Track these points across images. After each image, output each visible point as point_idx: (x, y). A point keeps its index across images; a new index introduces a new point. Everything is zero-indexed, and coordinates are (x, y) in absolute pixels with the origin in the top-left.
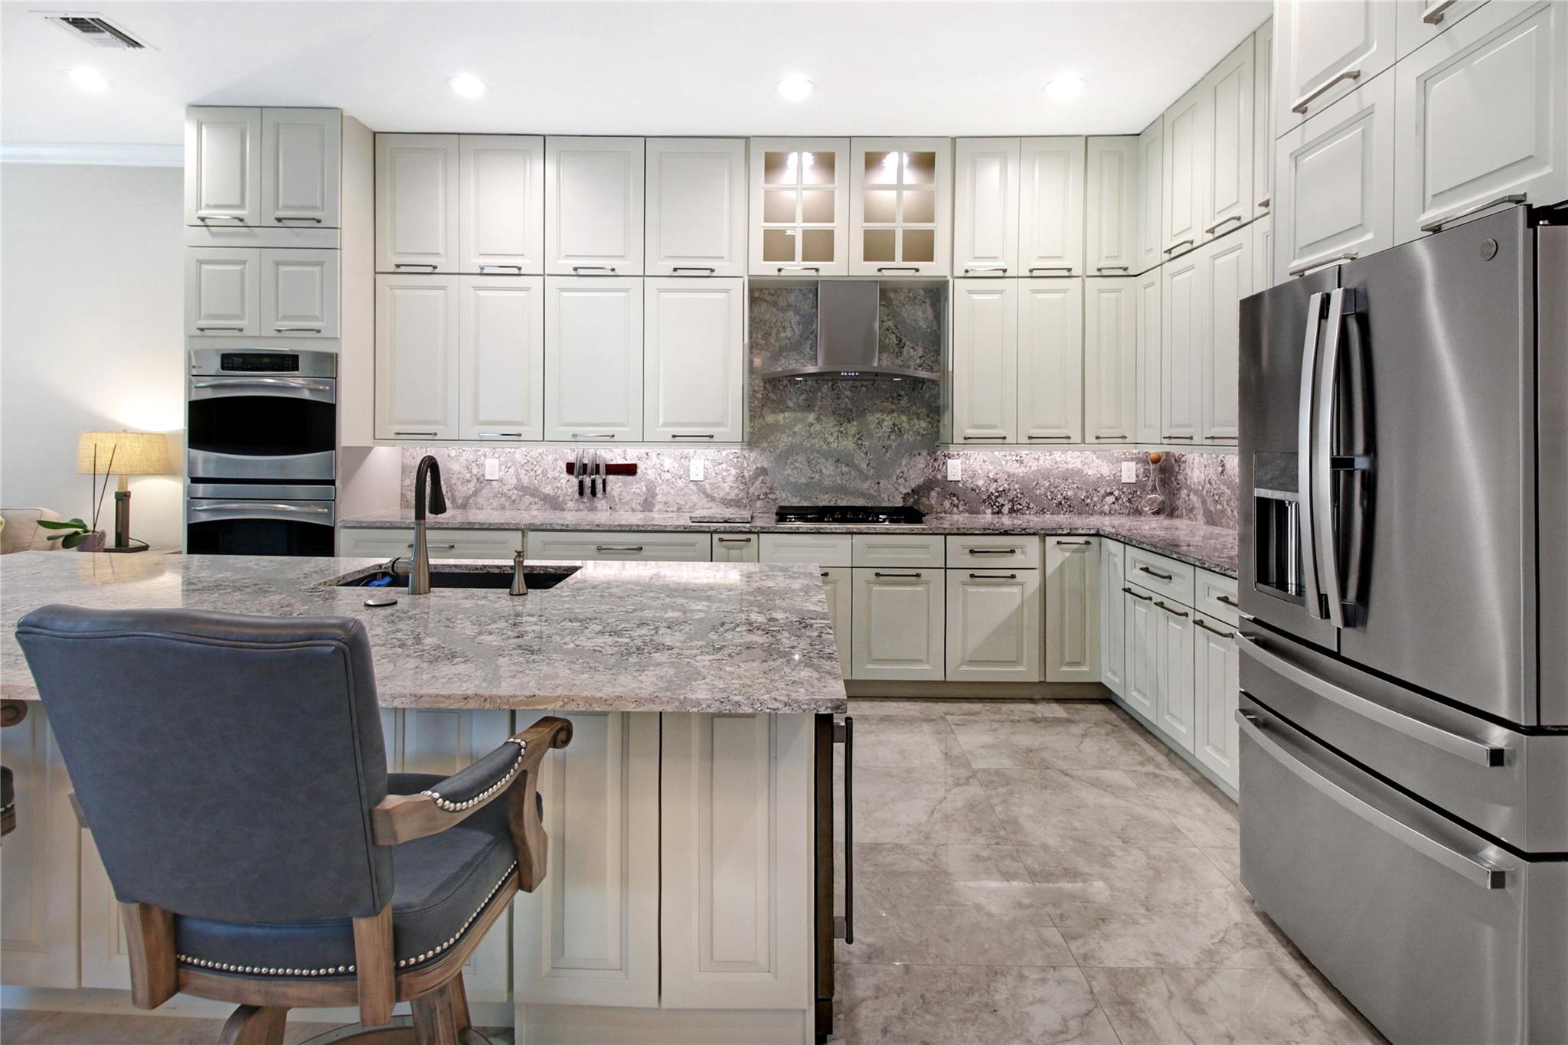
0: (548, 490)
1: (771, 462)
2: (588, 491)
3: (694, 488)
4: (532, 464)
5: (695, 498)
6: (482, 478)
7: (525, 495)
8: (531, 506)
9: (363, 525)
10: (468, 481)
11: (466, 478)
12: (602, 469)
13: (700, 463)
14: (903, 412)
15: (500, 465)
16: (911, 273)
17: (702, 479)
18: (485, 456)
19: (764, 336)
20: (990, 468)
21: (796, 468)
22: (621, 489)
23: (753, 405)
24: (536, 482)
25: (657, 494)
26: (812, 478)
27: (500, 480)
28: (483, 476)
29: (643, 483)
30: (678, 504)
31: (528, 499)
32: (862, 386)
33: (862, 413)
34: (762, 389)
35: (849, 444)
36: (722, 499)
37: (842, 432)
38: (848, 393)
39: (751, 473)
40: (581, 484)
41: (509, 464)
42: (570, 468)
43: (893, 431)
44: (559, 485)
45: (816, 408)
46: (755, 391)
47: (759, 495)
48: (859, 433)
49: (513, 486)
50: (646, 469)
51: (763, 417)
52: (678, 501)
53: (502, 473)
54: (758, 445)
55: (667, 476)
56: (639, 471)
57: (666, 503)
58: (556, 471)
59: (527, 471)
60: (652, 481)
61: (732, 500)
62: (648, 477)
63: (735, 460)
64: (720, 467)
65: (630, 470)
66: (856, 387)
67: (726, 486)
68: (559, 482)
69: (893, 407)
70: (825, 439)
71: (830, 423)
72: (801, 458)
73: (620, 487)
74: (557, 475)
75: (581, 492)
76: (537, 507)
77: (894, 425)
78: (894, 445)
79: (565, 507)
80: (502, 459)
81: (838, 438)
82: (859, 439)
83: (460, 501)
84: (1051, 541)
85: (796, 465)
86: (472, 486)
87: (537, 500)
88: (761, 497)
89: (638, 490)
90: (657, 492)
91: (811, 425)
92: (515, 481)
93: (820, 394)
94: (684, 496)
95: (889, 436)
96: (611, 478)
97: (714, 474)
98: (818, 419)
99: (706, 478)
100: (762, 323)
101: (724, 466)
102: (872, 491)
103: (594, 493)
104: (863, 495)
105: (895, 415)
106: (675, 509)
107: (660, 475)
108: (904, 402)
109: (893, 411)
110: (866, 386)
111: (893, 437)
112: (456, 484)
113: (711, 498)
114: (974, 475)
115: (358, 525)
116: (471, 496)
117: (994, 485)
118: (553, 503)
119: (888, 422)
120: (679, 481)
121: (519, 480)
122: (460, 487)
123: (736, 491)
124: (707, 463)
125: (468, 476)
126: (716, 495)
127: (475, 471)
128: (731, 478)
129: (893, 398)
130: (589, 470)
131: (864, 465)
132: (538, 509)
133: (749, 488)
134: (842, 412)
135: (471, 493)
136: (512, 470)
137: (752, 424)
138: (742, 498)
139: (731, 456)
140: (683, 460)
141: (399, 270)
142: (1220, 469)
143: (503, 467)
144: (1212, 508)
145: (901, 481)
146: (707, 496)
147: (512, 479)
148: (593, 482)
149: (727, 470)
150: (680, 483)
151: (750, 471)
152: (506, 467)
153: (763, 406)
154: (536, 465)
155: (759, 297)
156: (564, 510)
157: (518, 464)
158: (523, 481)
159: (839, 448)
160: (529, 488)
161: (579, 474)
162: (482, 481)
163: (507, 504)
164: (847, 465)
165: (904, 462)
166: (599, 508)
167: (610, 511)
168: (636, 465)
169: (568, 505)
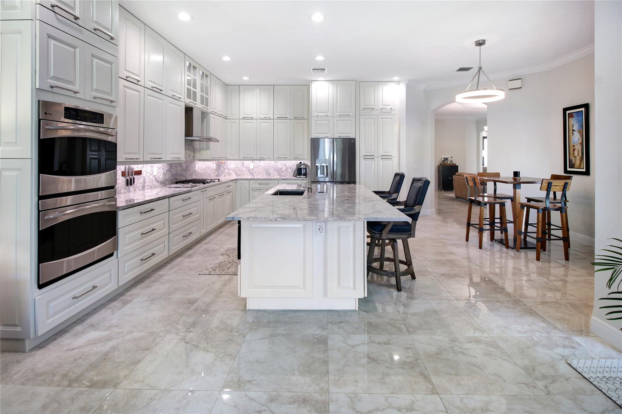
2: (129, 183)
3: (154, 178)
5: (155, 182)
9: (129, 207)
12: (133, 173)
16: (206, 110)
21: (174, 169)
22: (137, 181)
25: (146, 183)
26: (177, 172)
29: (143, 178)
30: (151, 185)
36: (161, 181)
39: (166, 171)
40: (127, 180)
42: (123, 174)
43: (189, 156)
44: (119, 182)
55: (148, 174)
56: (142, 173)
57: (148, 185)
60: (145, 177)
62: (144, 175)
63: (163, 167)
65: (140, 173)
67: (161, 177)
68: (119, 180)
69: (189, 148)
72: (175, 165)
74: (119, 177)
75: (127, 184)
77: (189, 154)
85: (174, 167)
88: (168, 180)
89: (141, 181)
90: (146, 181)
94: (152, 182)
96: (135, 177)
97: (158, 172)
99: (157, 174)
101: (160, 169)
103: (131, 184)
105: (189, 151)
106: (151, 187)
111: (189, 158)
113: (158, 181)
114: (199, 169)
115: (127, 207)
123: (163, 178)
124: (157, 168)
128: (162, 174)
129: (188, 145)
130: (129, 174)
131: (184, 167)
133: (165, 177)
138: (164, 181)
139: (162, 165)
140: (152, 167)
142: (242, 164)
144: (239, 173)
148: (131, 179)
149: (161, 171)
150: (151, 177)
156: (121, 193)
161: (126, 176)
164: (182, 167)
166: (131, 191)
167: (134, 191)
168: (141, 171)
169: (122, 191)
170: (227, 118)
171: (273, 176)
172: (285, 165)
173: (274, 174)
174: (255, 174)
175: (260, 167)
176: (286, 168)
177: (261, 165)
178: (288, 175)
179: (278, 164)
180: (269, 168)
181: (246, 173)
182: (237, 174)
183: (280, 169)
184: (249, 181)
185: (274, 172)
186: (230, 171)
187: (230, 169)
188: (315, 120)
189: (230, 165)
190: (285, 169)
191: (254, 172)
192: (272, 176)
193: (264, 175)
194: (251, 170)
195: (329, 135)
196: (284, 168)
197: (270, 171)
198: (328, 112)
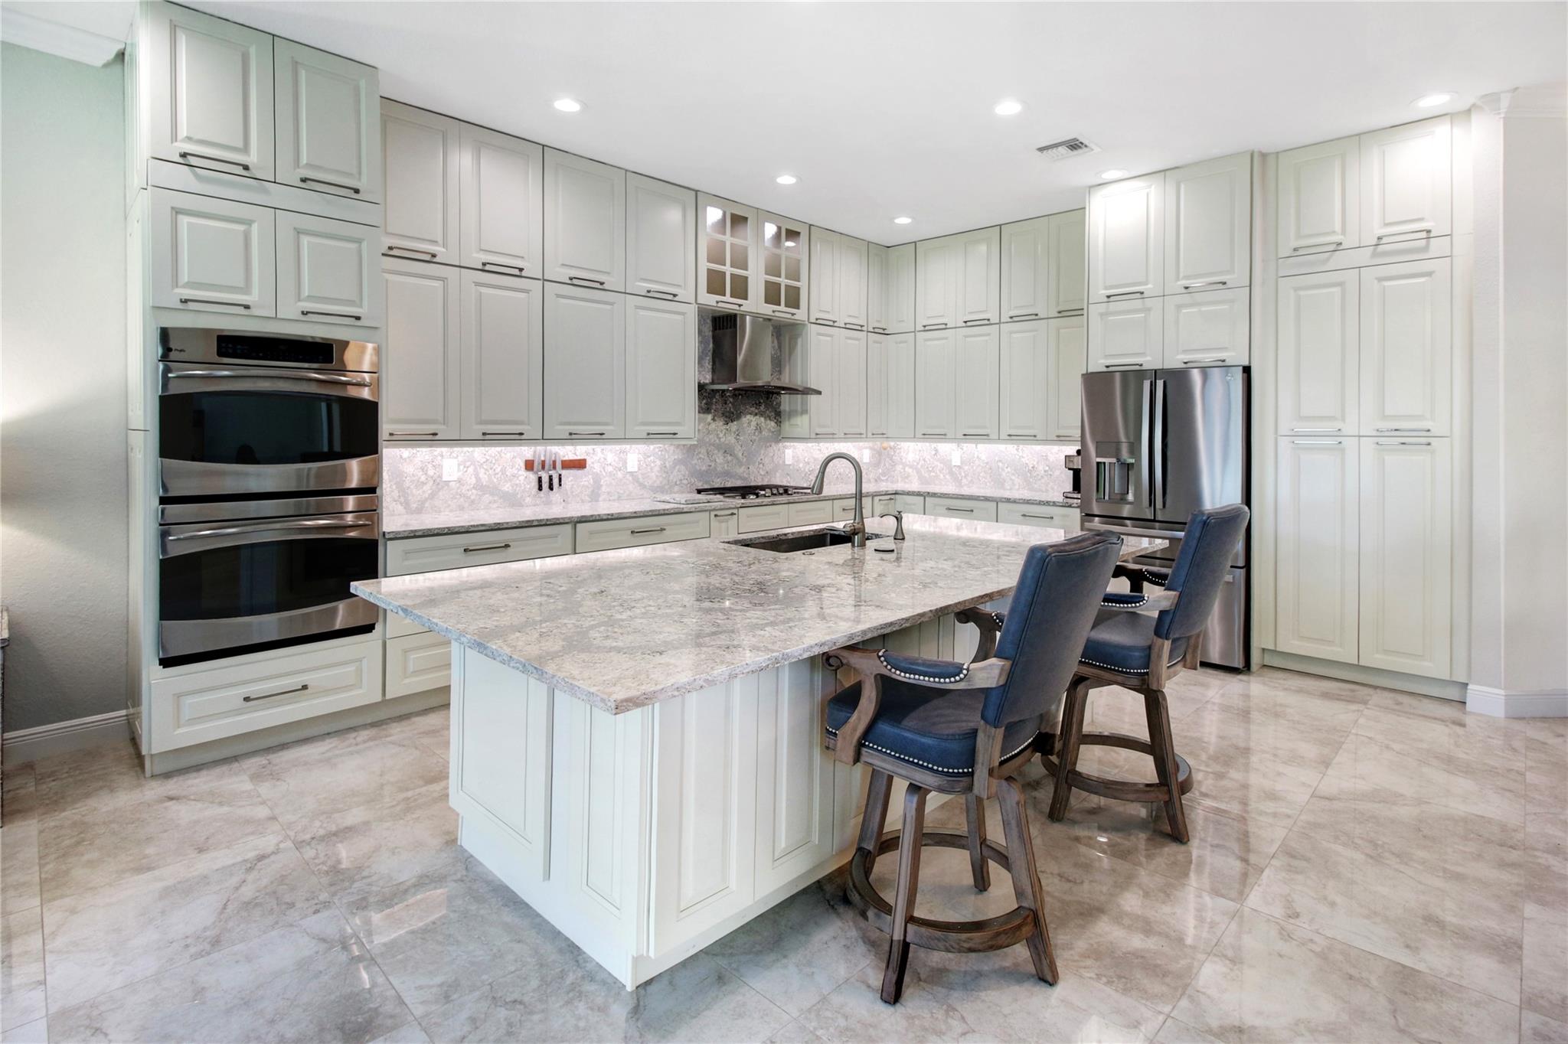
0: (507, 487)
1: (684, 454)
2: (545, 485)
3: (631, 479)
4: (491, 462)
5: (631, 487)
6: (439, 480)
7: (484, 494)
8: (491, 505)
9: (417, 534)
10: (424, 484)
11: (421, 480)
12: (559, 465)
13: (636, 456)
14: (762, 415)
15: (459, 465)
16: (789, 316)
17: (636, 471)
18: (442, 456)
20: (806, 455)
21: (700, 458)
22: (573, 483)
24: (495, 480)
25: (601, 486)
26: (710, 466)
27: (459, 481)
28: (440, 477)
29: (590, 476)
30: (618, 493)
31: (487, 498)
32: (740, 394)
33: (738, 417)
35: (731, 439)
36: (650, 487)
37: (727, 430)
38: (731, 400)
39: (671, 463)
40: (540, 480)
41: (468, 464)
42: (529, 465)
43: (757, 429)
44: (518, 482)
45: (713, 411)
47: (676, 482)
48: (738, 430)
49: (472, 486)
50: (593, 464)
52: (618, 490)
53: (460, 474)
55: (610, 469)
56: (589, 465)
57: (609, 493)
58: (514, 469)
59: (486, 470)
60: (598, 474)
61: (658, 487)
62: (594, 471)
63: (661, 453)
64: (649, 459)
65: (580, 464)
66: (736, 395)
67: (653, 476)
68: (518, 477)
69: (757, 411)
70: (718, 435)
71: (720, 423)
72: (703, 451)
73: (572, 481)
74: (516, 472)
75: (540, 488)
76: (495, 505)
77: (757, 424)
78: (757, 439)
79: (523, 503)
80: (460, 459)
81: (725, 435)
82: (738, 435)
83: (415, 506)
84: (877, 499)
85: (701, 456)
86: (427, 489)
87: (496, 498)
88: (678, 483)
89: (586, 483)
90: (602, 483)
91: (709, 424)
92: (474, 481)
93: (714, 400)
94: (624, 485)
95: (754, 433)
96: (564, 473)
97: (644, 465)
98: (714, 420)
99: (639, 469)
101: (652, 458)
102: (745, 475)
103: (551, 488)
104: (741, 478)
105: (757, 417)
106: (616, 497)
107: (604, 468)
108: (762, 408)
109: (756, 414)
110: (742, 395)
111: (756, 434)
112: (409, 487)
113: (642, 486)
114: (798, 461)
115: (412, 535)
116: (426, 499)
117: (808, 467)
118: (511, 499)
119: (753, 424)
120: (619, 473)
121: (478, 479)
122: (414, 491)
123: (661, 479)
124: (641, 456)
125: (423, 478)
126: (646, 483)
127: (431, 472)
128: (657, 469)
129: (756, 404)
130: (548, 466)
131: (740, 455)
132: (498, 507)
133: (671, 476)
134: (728, 414)
135: (427, 496)
136: (471, 470)
138: (665, 485)
139: (657, 450)
140: (623, 454)
141: (391, 253)
143: (462, 467)
145: (761, 466)
146: (639, 484)
147: (470, 478)
148: (551, 478)
149: (654, 462)
150: (620, 475)
152: (465, 467)
154: (494, 464)
156: (522, 506)
157: (476, 463)
158: (483, 480)
159: (727, 442)
160: (488, 487)
161: (538, 471)
162: (439, 484)
163: (466, 505)
164: (731, 455)
165: (762, 452)
166: (553, 502)
167: (563, 504)
168: (585, 460)
169: (526, 501)
170: (886, 332)
171: (1011, 489)
172: (1046, 458)
173: (1014, 484)
174: (964, 481)
175: (977, 462)
176: (1047, 468)
177: (980, 455)
178: (1053, 489)
179: (1025, 455)
180: (1000, 464)
181: (942, 476)
182: (921, 477)
183: (1030, 471)
184: (925, 498)
185: (1013, 478)
186: (907, 469)
187: (907, 465)
188: (1102, 315)
189: (907, 454)
190: (1045, 471)
191: (963, 474)
192: (1008, 487)
193: (986, 483)
194: (954, 470)
195: (1149, 358)
196: (1041, 468)
197: (1004, 474)
198: (1146, 283)
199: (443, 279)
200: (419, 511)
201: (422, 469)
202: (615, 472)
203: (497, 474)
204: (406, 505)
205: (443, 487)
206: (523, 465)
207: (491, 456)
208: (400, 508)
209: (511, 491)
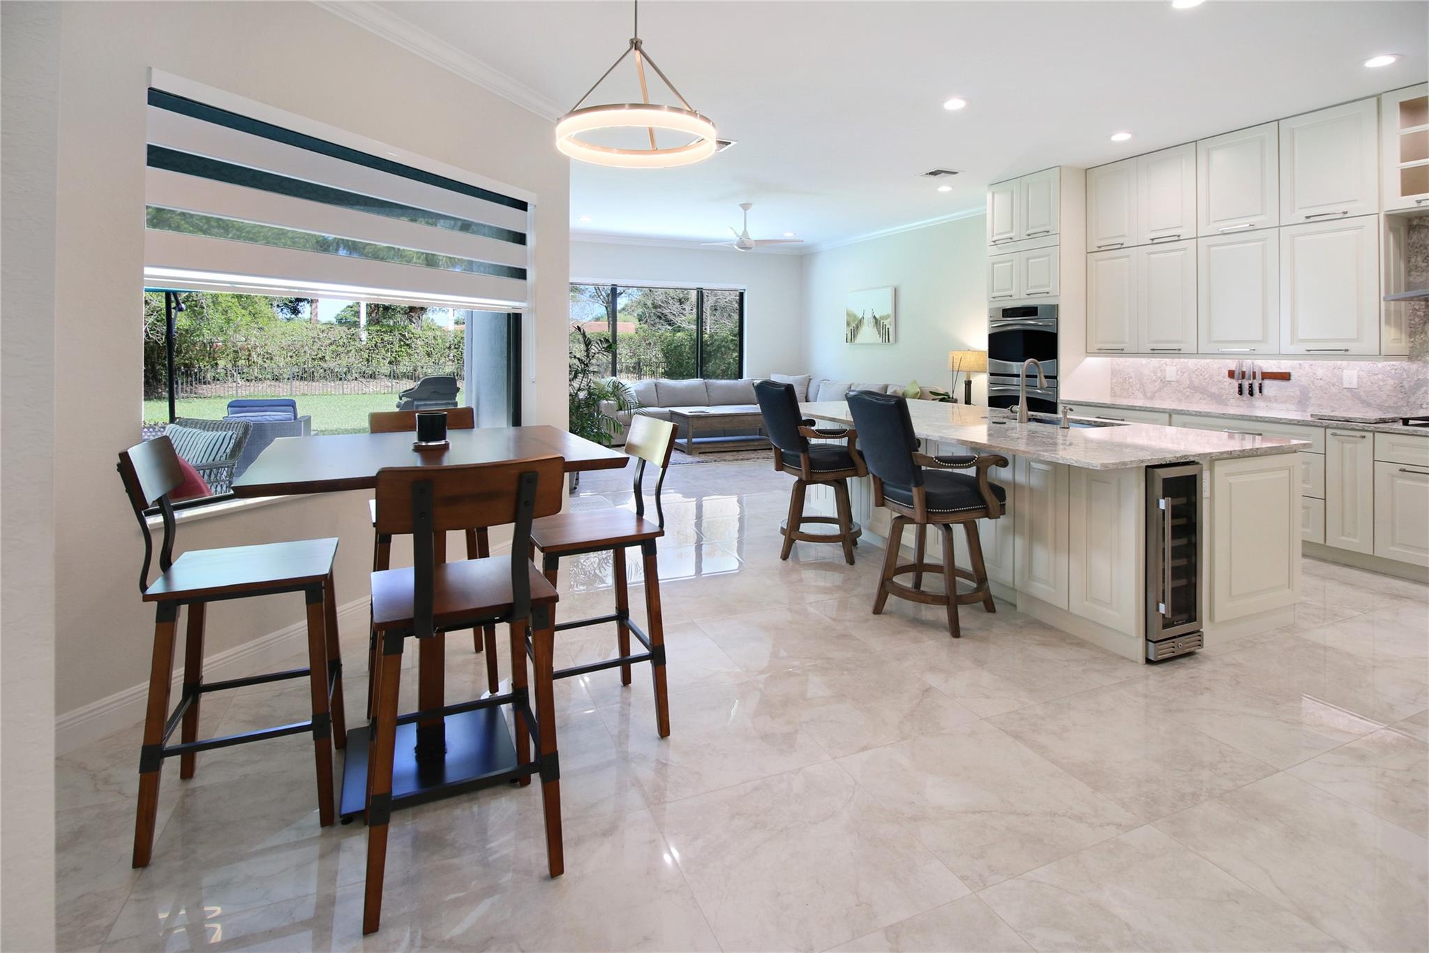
0: (1214, 390)
2: (1246, 390)
3: (1348, 394)
4: (1201, 370)
5: (1349, 403)
6: (1163, 380)
7: (1196, 392)
8: (1202, 400)
10: (1155, 381)
13: (1352, 373)
15: (1177, 371)
17: (1356, 387)
18: (1166, 364)
19: (1425, 259)
22: (1276, 392)
23: (1413, 322)
24: (1204, 384)
25: (1310, 398)
27: (1177, 381)
28: (1165, 378)
29: (1297, 388)
30: (1331, 407)
31: (1198, 396)
34: (1423, 307)
36: (1378, 405)
39: (1411, 384)
40: (1240, 387)
41: (1184, 371)
42: (1231, 374)
44: (1223, 386)
46: (1415, 309)
47: (1421, 405)
49: (1187, 386)
50: (1299, 377)
51: (1426, 333)
53: (1179, 376)
54: (1420, 358)
55: (1321, 383)
56: (1292, 378)
57: (1319, 405)
58: (1220, 376)
59: (1197, 375)
60: (1305, 387)
61: (1390, 407)
62: (1301, 383)
63: (1393, 371)
64: (1376, 377)
65: (1285, 377)
67: (1381, 394)
68: (1223, 384)
73: (1275, 390)
74: (1222, 379)
75: (1241, 392)
76: (1205, 400)
79: (1228, 403)
80: (1178, 366)
83: (1150, 395)
86: (1158, 385)
87: (1205, 396)
88: (1424, 406)
89: (1292, 394)
90: (1310, 395)
92: (1188, 382)
94: (1337, 400)
96: (1267, 383)
97: (1369, 383)
99: (1360, 386)
100: (1422, 248)
101: (1380, 376)
103: (1251, 393)
112: (1146, 383)
113: (1366, 404)
116: (1157, 391)
118: (1218, 398)
120: (1332, 388)
121: (1191, 382)
122: (1149, 385)
123: (1395, 399)
124: (1361, 373)
125: (1154, 378)
126: (1373, 401)
127: (1159, 375)
128: (1388, 388)
130: (1247, 376)
132: (1206, 404)
133: (1409, 397)
135: (1157, 389)
136: (1186, 375)
137: (1412, 339)
138: (1403, 406)
139: (1389, 368)
140: (1336, 370)
141: (1100, 249)
143: (1179, 373)
146: (1363, 402)
147: (1186, 380)
148: (1251, 386)
149: (1383, 380)
150: (1333, 389)
151: (1410, 382)
152: (1182, 372)
153: (1425, 323)
154: (1204, 372)
155: (1418, 225)
156: (1227, 405)
157: (1190, 370)
158: (1195, 382)
160: (1199, 387)
161: (1238, 379)
162: (1164, 382)
163: (1183, 398)
168: (1289, 373)
199: (1128, 256)
200: (1152, 398)
201: (1154, 372)
202: (1327, 386)
203: (1206, 379)
204: (1145, 393)
205: (1166, 385)
206: (1227, 374)
207: (1201, 366)
208: (1140, 395)
209: (1217, 393)
